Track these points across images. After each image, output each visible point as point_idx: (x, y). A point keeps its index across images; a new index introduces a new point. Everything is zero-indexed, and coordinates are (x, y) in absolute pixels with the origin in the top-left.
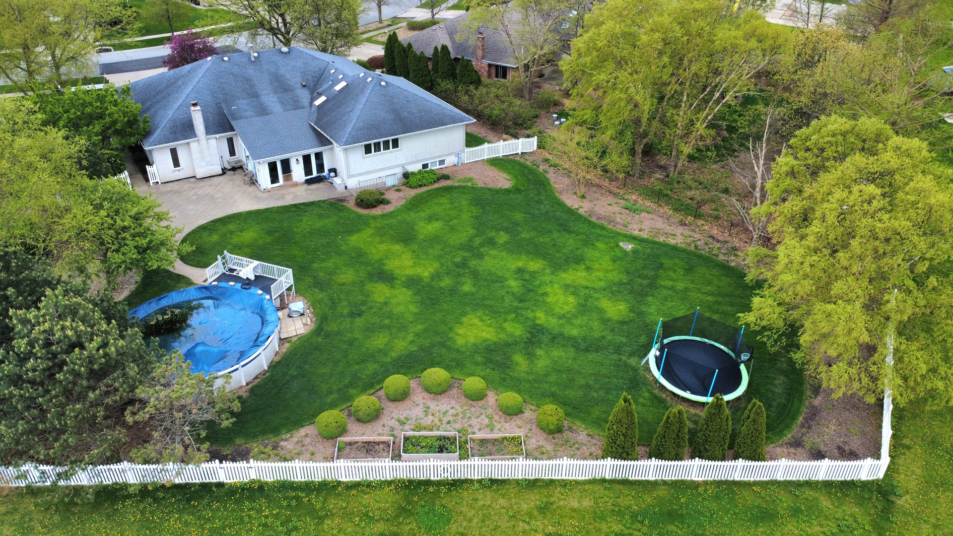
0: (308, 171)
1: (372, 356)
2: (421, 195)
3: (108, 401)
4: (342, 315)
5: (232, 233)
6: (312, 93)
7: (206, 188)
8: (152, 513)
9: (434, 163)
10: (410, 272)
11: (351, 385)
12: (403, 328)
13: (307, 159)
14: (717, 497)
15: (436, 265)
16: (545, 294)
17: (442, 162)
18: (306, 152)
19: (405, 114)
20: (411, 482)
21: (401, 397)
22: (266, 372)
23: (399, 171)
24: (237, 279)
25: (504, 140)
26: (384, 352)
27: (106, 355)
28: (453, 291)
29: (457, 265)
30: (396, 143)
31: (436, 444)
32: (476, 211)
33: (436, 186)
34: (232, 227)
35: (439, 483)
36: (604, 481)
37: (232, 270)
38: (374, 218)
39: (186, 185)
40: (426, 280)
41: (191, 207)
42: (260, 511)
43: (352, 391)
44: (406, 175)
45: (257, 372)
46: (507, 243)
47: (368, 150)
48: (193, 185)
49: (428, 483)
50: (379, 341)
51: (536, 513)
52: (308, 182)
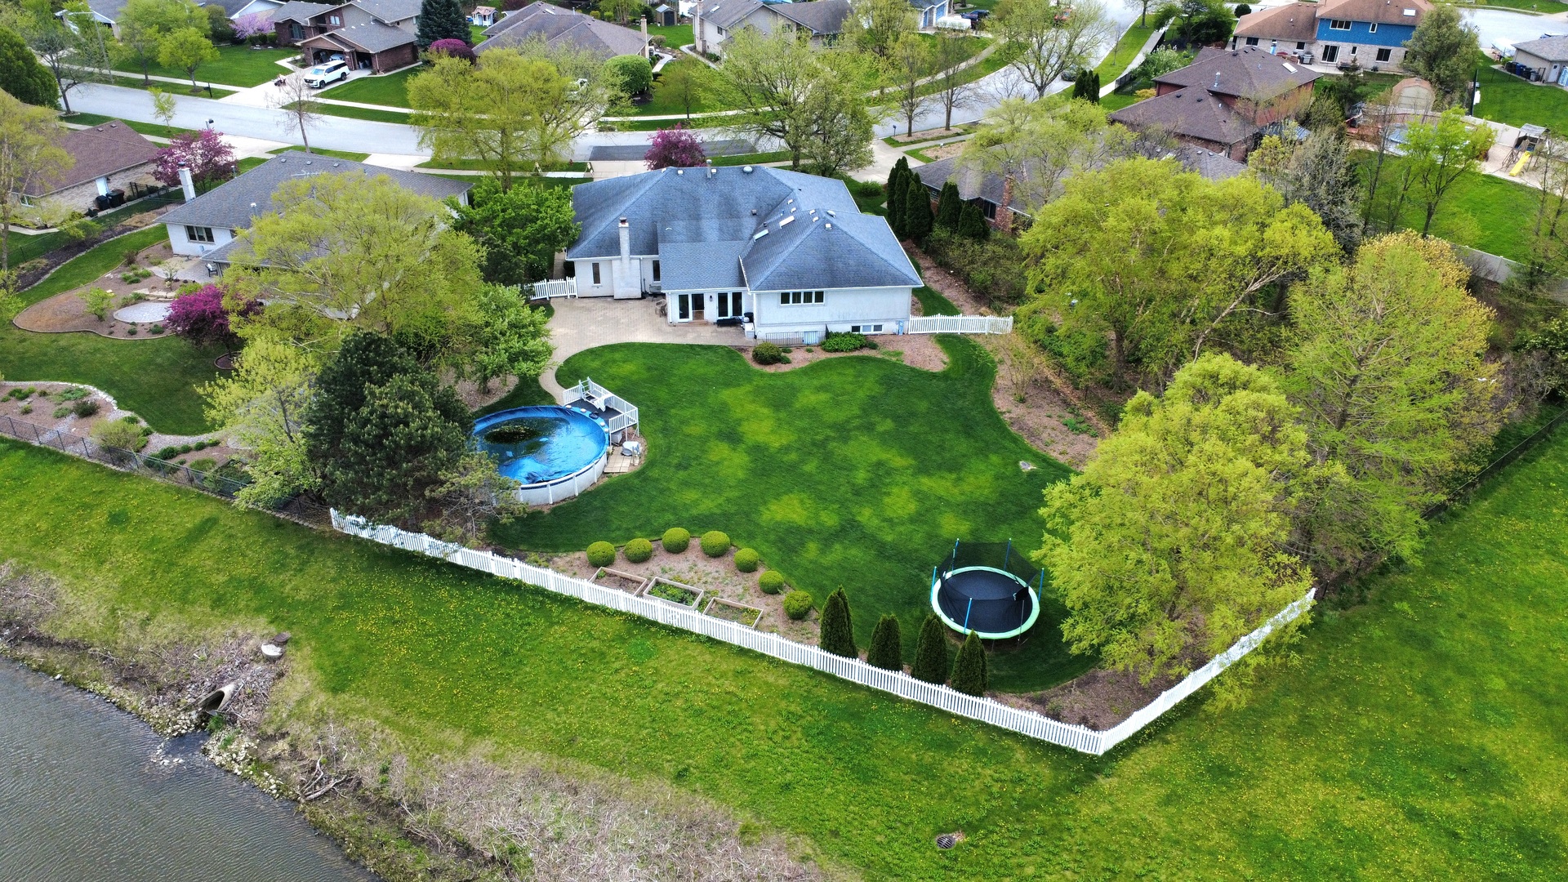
0: (723, 310)
1: (674, 508)
2: (830, 360)
3: (417, 474)
4: (669, 465)
5: (614, 361)
6: (759, 224)
7: (617, 311)
8: (432, 580)
9: (867, 328)
10: (761, 438)
11: (639, 528)
12: (719, 490)
13: (722, 298)
14: (910, 716)
15: (793, 438)
16: (888, 494)
17: (878, 328)
18: (723, 290)
19: (840, 265)
20: (639, 618)
21: (678, 549)
22: (575, 497)
23: (821, 329)
24: (591, 407)
25: (981, 315)
26: (686, 507)
27: (423, 436)
28: (792, 468)
29: (814, 444)
30: (820, 297)
31: (680, 595)
32: (877, 390)
33: (856, 353)
34: (617, 356)
35: (664, 627)
36: (811, 669)
37: (590, 398)
38: (762, 375)
39: (600, 304)
40: (772, 450)
41: (593, 328)
42: (509, 603)
43: (638, 533)
44: (828, 335)
45: (566, 495)
46: (886, 432)
47: (785, 299)
48: (606, 305)
49: (654, 623)
50: (691, 495)
51: (730, 674)
52: (720, 323)
